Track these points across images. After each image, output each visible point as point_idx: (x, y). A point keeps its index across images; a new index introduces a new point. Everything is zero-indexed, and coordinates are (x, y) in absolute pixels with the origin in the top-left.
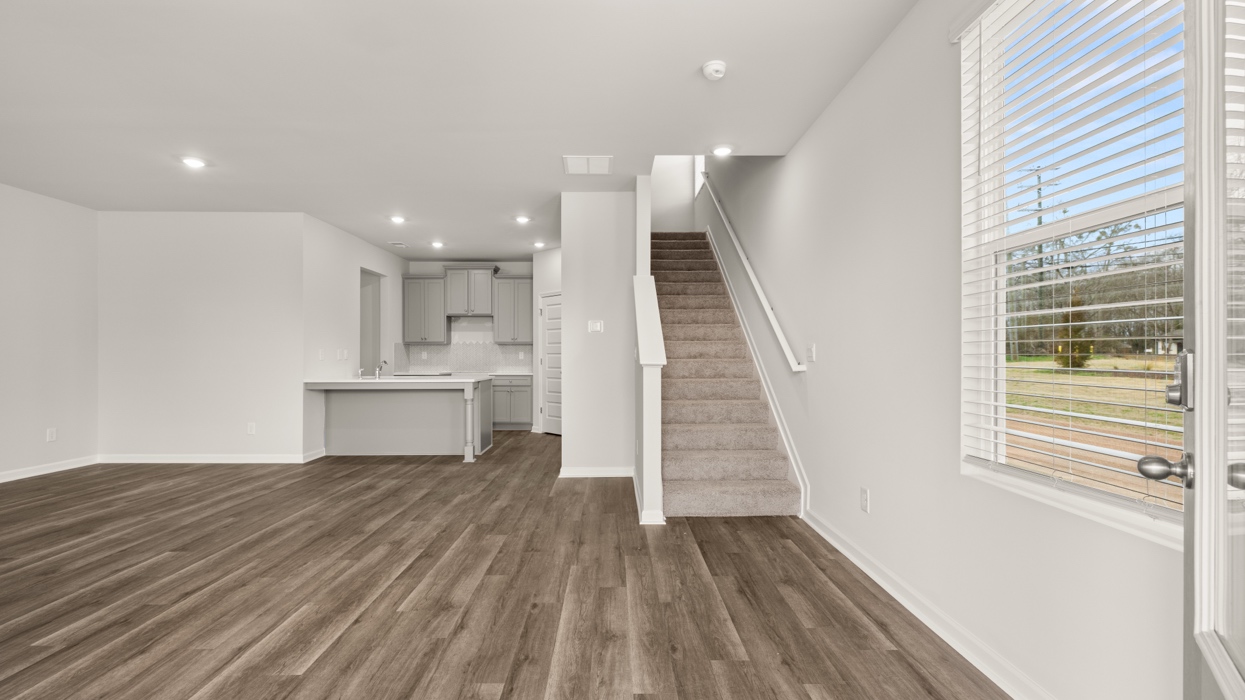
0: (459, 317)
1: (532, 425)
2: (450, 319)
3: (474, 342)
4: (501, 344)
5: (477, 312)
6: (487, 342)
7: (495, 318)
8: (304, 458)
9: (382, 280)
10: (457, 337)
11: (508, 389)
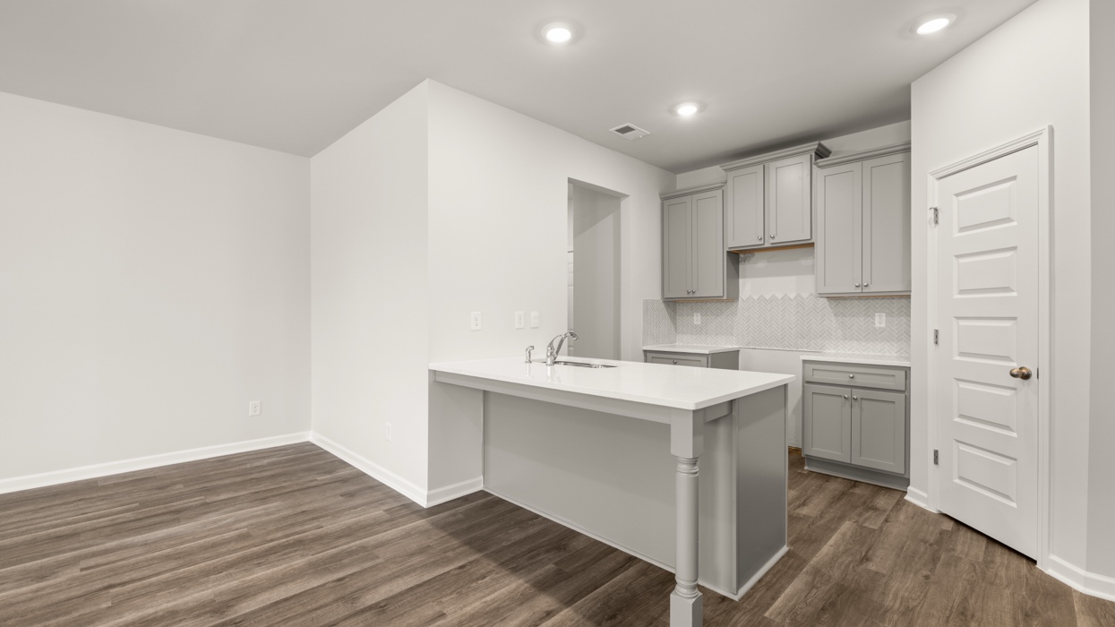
0: (750, 252)
1: (907, 482)
2: (736, 257)
3: (779, 296)
4: (834, 298)
5: (784, 237)
6: (805, 295)
7: (819, 248)
8: (429, 498)
9: (624, 203)
10: (749, 286)
11: (846, 393)
